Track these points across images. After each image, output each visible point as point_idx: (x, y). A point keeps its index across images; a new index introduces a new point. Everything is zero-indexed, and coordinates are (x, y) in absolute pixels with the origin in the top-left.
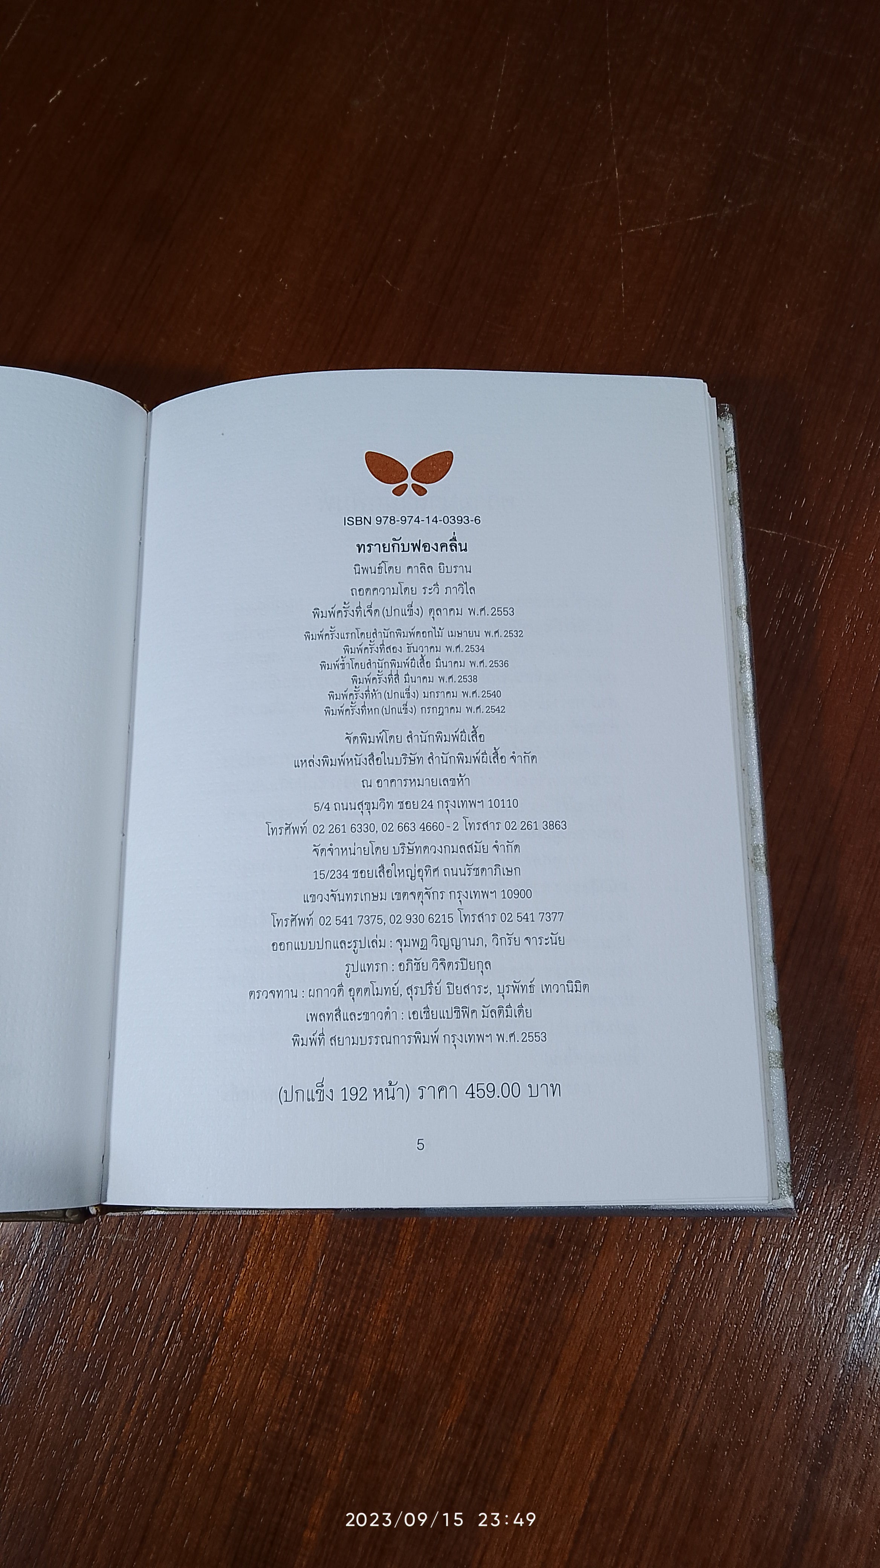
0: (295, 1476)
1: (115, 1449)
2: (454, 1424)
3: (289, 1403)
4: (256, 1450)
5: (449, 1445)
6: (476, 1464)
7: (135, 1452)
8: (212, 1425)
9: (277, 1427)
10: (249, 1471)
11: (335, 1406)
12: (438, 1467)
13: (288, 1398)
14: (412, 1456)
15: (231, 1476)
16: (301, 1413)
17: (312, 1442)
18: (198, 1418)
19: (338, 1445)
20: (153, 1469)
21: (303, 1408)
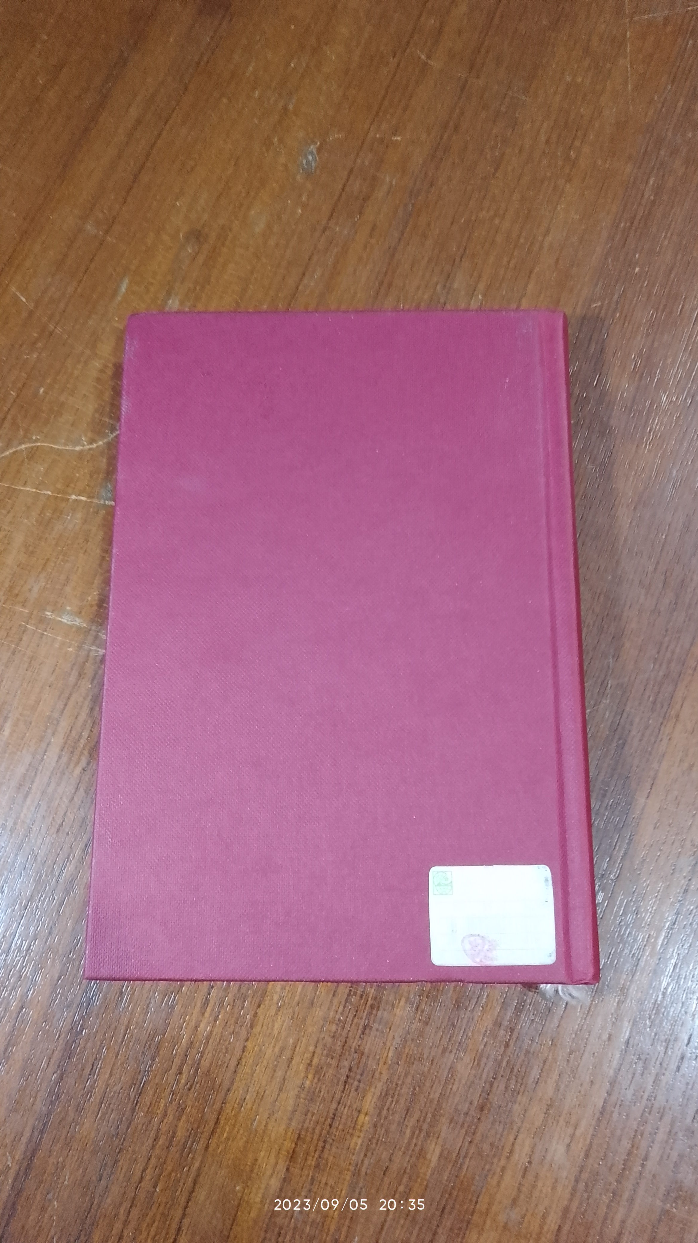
0: (350, 1070)
1: (191, 1044)
2: (489, 1027)
3: (345, 1007)
4: (316, 1047)
5: (485, 1045)
6: (508, 1062)
7: (210, 1047)
8: (277, 1026)
9: (334, 1028)
10: (310, 1064)
11: (384, 1010)
12: (476, 1063)
13: (343, 1002)
14: (453, 1054)
15: (295, 1069)
16: (355, 1015)
17: (364, 1041)
18: (264, 1019)
19: (388, 1044)
20: (225, 1062)
21: (357, 1011)
